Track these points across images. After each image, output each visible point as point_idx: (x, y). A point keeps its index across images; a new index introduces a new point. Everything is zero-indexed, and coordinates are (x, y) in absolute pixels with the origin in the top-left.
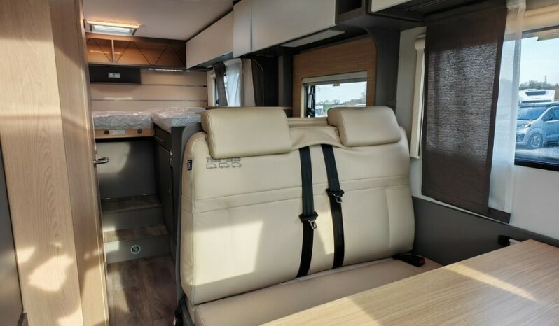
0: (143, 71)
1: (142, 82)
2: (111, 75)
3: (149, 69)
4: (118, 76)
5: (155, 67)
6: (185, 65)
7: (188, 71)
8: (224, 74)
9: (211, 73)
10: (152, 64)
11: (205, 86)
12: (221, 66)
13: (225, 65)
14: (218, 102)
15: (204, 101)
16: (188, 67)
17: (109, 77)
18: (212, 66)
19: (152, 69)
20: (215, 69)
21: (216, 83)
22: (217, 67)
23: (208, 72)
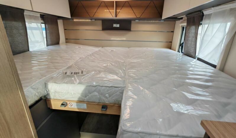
0: (132, 22)
1: (132, 30)
2: (115, 25)
3: (136, 21)
4: (118, 26)
5: (139, 19)
6: (161, 17)
7: (163, 21)
8: (201, 23)
9: (181, 22)
10: (137, 17)
11: (172, 32)
12: (197, 15)
13: (204, 14)
14: (181, 45)
15: (170, 42)
16: (163, 18)
17: (114, 26)
18: (185, 16)
19: (137, 21)
20: (188, 19)
21: (183, 30)
22: (191, 17)
23: (177, 22)
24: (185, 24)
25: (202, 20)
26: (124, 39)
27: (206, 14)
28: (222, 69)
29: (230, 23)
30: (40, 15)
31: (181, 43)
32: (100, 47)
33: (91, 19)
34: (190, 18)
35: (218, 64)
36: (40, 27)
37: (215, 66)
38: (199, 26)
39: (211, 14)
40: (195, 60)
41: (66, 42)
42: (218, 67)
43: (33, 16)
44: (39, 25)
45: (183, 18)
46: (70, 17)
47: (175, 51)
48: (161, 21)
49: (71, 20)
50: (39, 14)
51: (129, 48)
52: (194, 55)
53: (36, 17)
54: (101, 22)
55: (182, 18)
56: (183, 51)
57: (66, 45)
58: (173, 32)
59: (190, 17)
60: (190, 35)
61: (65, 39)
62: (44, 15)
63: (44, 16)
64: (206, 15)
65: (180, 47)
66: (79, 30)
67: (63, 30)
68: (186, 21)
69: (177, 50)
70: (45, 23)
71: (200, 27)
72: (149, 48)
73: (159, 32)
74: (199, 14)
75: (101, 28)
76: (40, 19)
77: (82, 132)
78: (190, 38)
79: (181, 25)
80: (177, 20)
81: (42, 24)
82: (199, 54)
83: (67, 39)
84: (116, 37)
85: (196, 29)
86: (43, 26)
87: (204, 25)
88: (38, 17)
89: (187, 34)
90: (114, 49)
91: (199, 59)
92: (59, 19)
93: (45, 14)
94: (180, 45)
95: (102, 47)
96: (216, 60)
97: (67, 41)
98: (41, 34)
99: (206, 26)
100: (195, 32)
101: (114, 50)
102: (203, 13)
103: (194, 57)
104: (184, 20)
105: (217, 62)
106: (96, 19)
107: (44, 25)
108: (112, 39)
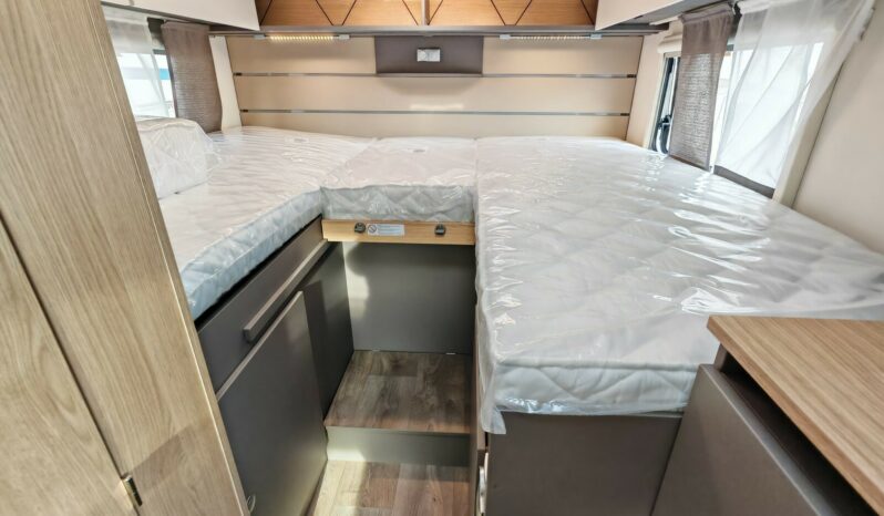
0: (487, 41)
1: (485, 71)
2: (422, 56)
3: (503, 37)
4: (435, 56)
5: (514, 30)
6: (593, 22)
7: (598, 37)
8: (729, 43)
9: (662, 40)
10: (508, 23)
11: (629, 76)
12: (718, 16)
13: (742, 12)
14: (663, 125)
15: (622, 115)
16: (599, 26)
17: (419, 60)
18: (676, 18)
19: (507, 37)
20: (686, 29)
21: (670, 70)
22: (697, 22)
23: (648, 38)
24: (676, 49)
25: (733, 31)
26: (459, 107)
27: (748, 11)
28: (792, 202)
29: (821, 44)
30: (149, 20)
31: (663, 117)
32: (371, 137)
33: (337, 34)
34: (695, 26)
35: (779, 183)
36: (152, 67)
37: (768, 193)
38: (723, 55)
39: (765, 11)
40: (706, 175)
41: (244, 123)
42: (778, 194)
43: (124, 25)
44: (147, 57)
45: (671, 26)
46: (255, 27)
47: (641, 145)
48: (594, 37)
49: (258, 38)
50: (146, 16)
51: (475, 139)
52: (704, 160)
53: (135, 28)
54: (370, 42)
55: (665, 26)
56: (668, 148)
57: (245, 133)
58: (634, 76)
59: (693, 22)
60: (694, 87)
61: (238, 112)
62: (161, 21)
63: (162, 26)
64: (749, 15)
65: (660, 131)
66: (286, 75)
67: (230, 75)
68: (681, 37)
69: (647, 140)
70: (167, 52)
71: (725, 58)
72: (548, 138)
73: (584, 76)
74: (724, 11)
75: (371, 67)
76: (149, 35)
77: (333, 425)
78: (692, 100)
79: (662, 50)
80: (649, 34)
81: (157, 57)
82: (719, 152)
83: (245, 111)
84: (429, 102)
85: (712, 67)
86: (162, 61)
87: (738, 53)
88: (141, 27)
89: (682, 86)
90: (426, 144)
91: (720, 171)
92: (214, 35)
93: (164, 18)
94: (658, 125)
95: (380, 138)
96: (772, 172)
97: (248, 117)
98: (157, 93)
99: (747, 54)
100: (711, 77)
101: (426, 148)
102: (737, 9)
103: (704, 166)
104: (674, 34)
105: (777, 179)
106: (352, 34)
107: (164, 57)
108: (414, 107)
